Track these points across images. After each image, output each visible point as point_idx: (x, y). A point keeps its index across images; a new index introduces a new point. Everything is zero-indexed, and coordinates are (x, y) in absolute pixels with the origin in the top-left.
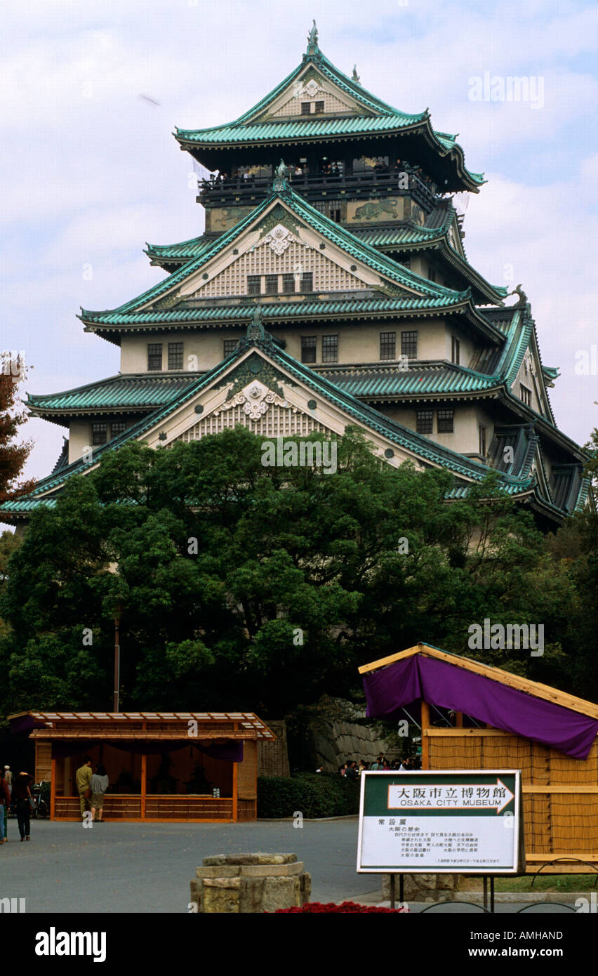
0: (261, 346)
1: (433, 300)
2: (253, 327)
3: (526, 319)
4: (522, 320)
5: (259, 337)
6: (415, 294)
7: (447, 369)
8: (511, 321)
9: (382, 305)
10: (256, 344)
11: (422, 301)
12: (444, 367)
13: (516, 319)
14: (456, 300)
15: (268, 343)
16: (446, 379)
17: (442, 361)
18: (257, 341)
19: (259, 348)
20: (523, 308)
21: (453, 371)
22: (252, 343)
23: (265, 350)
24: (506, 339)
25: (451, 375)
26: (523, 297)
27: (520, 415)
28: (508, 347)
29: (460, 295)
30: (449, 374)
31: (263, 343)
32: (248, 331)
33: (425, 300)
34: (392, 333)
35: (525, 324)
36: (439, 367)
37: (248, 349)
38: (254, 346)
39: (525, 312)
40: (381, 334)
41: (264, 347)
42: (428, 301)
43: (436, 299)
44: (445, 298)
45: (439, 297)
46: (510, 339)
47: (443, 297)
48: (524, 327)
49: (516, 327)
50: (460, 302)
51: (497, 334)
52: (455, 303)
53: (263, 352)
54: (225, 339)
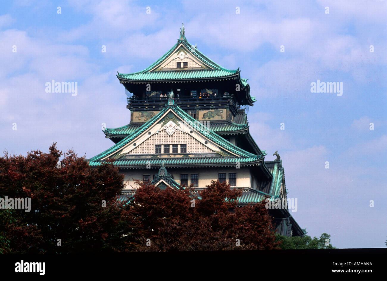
0: (165, 179)
1: (244, 159)
2: (161, 170)
3: (280, 168)
4: (278, 168)
5: (164, 174)
6: (236, 156)
7: (251, 191)
8: (273, 168)
9: (220, 160)
10: (163, 178)
11: (239, 159)
12: (249, 190)
13: (276, 167)
14: (256, 159)
15: (169, 177)
16: (251, 196)
17: (248, 188)
18: (163, 176)
19: (164, 180)
20: (278, 161)
21: (254, 192)
22: (161, 178)
23: (167, 181)
24: (272, 176)
25: (254, 194)
26: (278, 157)
28: (274, 181)
29: (258, 157)
30: (252, 194)
31: (166, 178)
32: (159, 172)
33: (241, 158)
34: (224, 174)
35: (280, 170)
36: (247, 190)
37: (159, 180)
38: (162, 179)
39: (280, 164)
40: (219, 174)
41: (167, 179)
42: (242, 159)
43: (246, 158)
44: (250, 158)
45: (247, 157)
46: (274, 177)
47: (249, 157)
48: (280, 171)
49: (276, 171)
50: (258, 160)
51: (269, 174)
52: (256, 161)
53: (166, 182)
54: (144, 174)
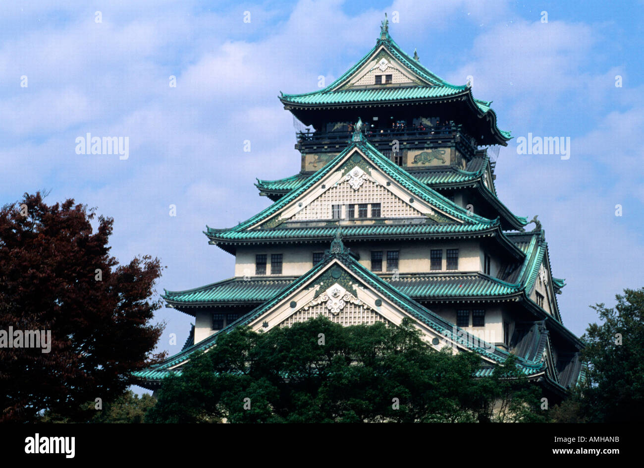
0: (340, 258)
1: (471, 226)
2: (335, 243)
3: (541, 242)
4: (538, 242)
5: (339, 251)
6: (457, 222)
7: (480, 278)
8: (529, 243)
9: (432, 229)
10: (337, 257)
11: (463, 226)
12: (479, 277)
13: (533, 241)
14: (489, 226)
15: (346, 255)
16: (479, 286)
17: (477, 272)
18: (338, 253)
19: (339, 259)
20: (538, 233)
21: (485, 280)
22: (334, 256)
23: (344, 261)
24: (525, 256)
25: (484, 282)
26: (539, 226)
27: (536, 314)
28: (526, 263)
29: (491, 223)
30: (482, 282)
31: (342, 256)
32: (332, 247)
33: (465, 225)
34: (440, 250)
35: (539, 245)
36: (475, 276)
37: (331, 259)
38: (335, 257)
39: (540, 236)
40: (431, 250)
41: (343, 259)
42: (467, 226)
43: (473, 225)
44: (480, 224)
45: (475, 223)
46: (529, 257)
47: (479, 224)
48: (539, 247)
49: (533, 247)
50: (491, 228)
51: (519, 252)
52: (487, 229)
53: (342, 262)
54: (315, 252)
